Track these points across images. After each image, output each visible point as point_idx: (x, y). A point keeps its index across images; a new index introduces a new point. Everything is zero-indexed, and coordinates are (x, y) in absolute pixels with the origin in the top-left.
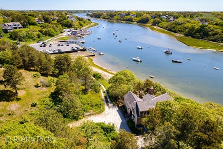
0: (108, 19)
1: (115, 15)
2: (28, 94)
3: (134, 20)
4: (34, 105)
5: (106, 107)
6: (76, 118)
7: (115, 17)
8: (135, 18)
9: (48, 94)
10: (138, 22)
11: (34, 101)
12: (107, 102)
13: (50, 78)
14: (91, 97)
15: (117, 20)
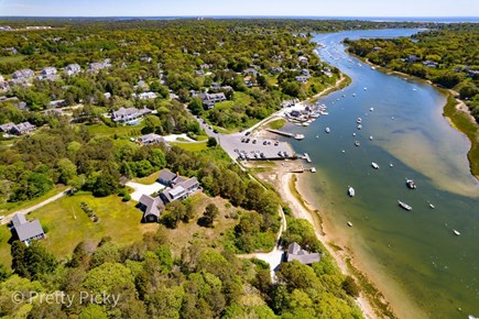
0: (378, 64)
1: (395, 57)
2: (220, 224)
3: (427, 76)
4: (222, 234)
5: (275, 248)
6: (248, 252)
7: (394, 63)
8: (433, 71)
9: (233, 226)
10: (434, 82)
11: (222, 231)
12: (279, 244)
13: (239, 208)
14: (267, 236)
15: (396, 69)
